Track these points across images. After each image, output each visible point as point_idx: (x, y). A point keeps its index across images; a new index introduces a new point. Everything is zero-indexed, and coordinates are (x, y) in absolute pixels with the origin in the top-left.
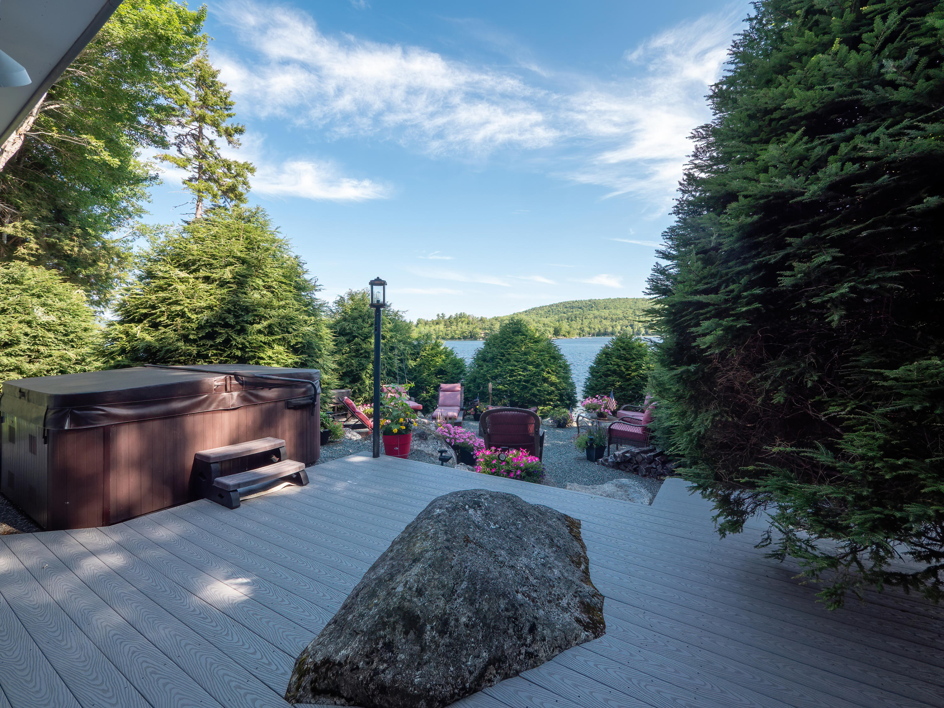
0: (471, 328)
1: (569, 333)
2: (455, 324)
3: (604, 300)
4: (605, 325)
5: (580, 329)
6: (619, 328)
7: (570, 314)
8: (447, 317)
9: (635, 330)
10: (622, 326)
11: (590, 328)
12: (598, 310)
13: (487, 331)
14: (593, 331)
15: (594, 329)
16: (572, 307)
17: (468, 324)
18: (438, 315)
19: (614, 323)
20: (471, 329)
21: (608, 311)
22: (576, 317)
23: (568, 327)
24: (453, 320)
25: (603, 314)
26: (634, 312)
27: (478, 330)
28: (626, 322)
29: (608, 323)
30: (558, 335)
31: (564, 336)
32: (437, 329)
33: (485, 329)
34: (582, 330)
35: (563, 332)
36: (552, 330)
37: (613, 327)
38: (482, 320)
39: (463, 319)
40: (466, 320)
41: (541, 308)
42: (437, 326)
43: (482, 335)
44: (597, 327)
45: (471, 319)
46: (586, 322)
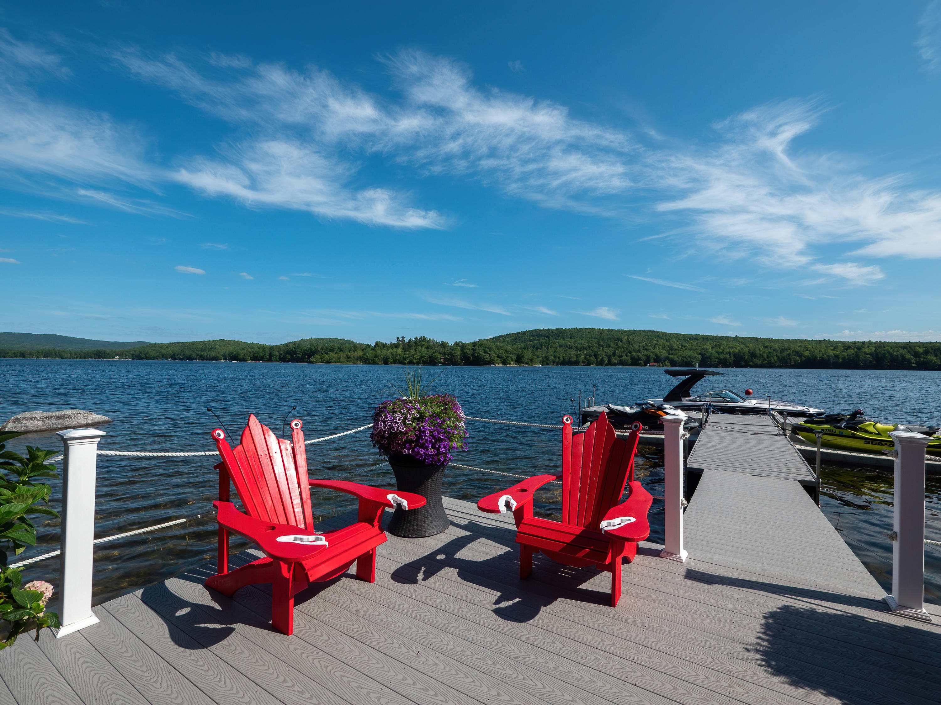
0: (430, 352)
1: (531, 360)
2: (414, 348)
3: (571, 330)
4: (570, 354)
5: (545, 357)
6: (583, 357)
7: (536, 342)
8: (407, 340)
9: (599, 360)
10: (586, 355)
11: (555, 356)
12: (564, 339)
13: (447, 356)
14: (557, 360)
15: (559, 358)
16: (539, 336)
17: (428, 348)
18: (398, 338)
19: (579, 352)
20: (430, 354)
21: (573, 340)
22: (541, 346)
23: (531, 355)
24: (412, 343)
25: (568, 343)
26: (598, 342)
27: (437, 355)
28: (590, 352)
29: (573, 353)
30: (521, 363)
31: (527, 363)
32: (395, 353)
33: (445, 354)
34: (547, 358)
35: (525, 359)
36: (514, 357)
37: (577, 356)
38: (444, 345)
39: (423, 343)
40: (426, 344)
41: (508, 335)
42: (395, 350)
43: (442, 360)
44: (562, 355)
45: (431, 344)
46: (551, 351)
